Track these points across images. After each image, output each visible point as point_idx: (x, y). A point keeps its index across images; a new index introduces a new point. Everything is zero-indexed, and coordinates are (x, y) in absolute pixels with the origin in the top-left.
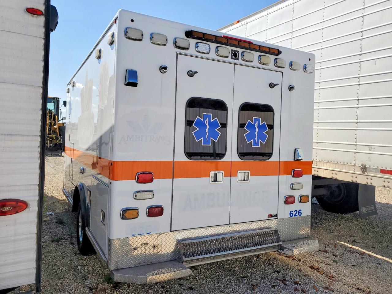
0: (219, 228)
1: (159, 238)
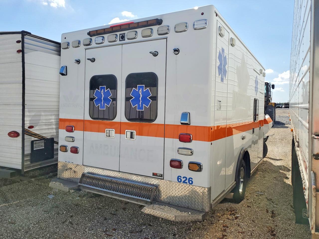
0: (111, 172)
1: (77, 167)
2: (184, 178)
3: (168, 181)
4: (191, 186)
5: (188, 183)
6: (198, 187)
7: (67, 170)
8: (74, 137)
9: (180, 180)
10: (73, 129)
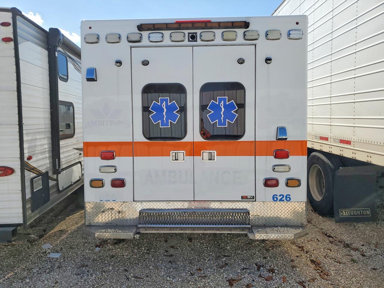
2: (280, 196)
3: (261, 203)
4: (289, 203)
5: (285, 200)
6: (296, 203)
7: (103, 212)
8: (116, 166)
9: (275, 199)
10: (115, 155)
